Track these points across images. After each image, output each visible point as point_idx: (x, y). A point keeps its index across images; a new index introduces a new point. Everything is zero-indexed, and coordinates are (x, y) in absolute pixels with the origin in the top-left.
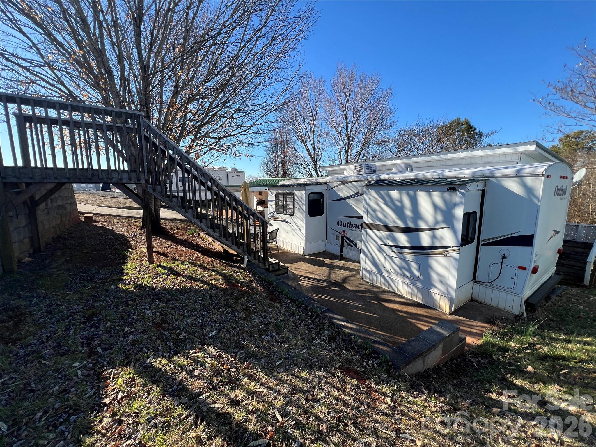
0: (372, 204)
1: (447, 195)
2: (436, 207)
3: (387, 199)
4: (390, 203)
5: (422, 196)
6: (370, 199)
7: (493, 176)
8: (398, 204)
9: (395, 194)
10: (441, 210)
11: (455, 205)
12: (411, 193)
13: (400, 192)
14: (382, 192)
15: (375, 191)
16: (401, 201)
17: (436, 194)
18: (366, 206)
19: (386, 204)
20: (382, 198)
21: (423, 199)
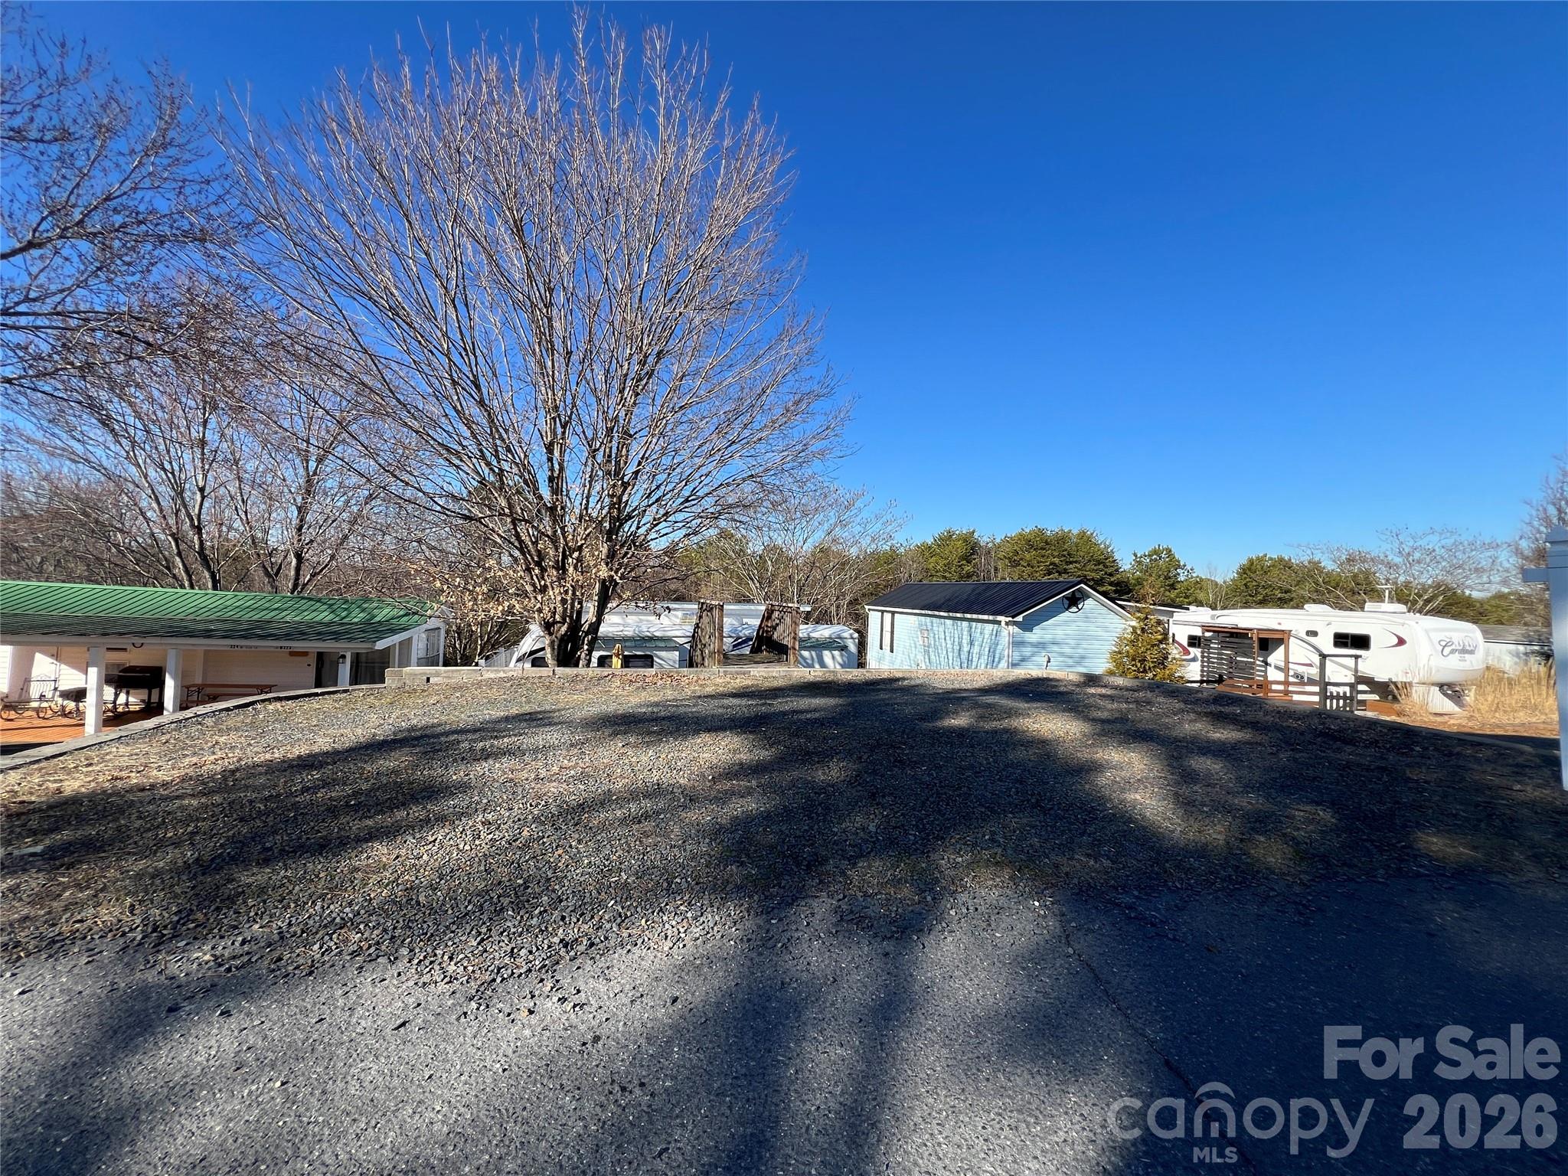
2: (835, 660)
5: (825, 654)
7: (840, 638)
8: (809, 661)
9: (806, 653)
12: (818, 652)
13: (809, 651)
16: (812, 659)
17: (834, 652)
21: (827, 655)
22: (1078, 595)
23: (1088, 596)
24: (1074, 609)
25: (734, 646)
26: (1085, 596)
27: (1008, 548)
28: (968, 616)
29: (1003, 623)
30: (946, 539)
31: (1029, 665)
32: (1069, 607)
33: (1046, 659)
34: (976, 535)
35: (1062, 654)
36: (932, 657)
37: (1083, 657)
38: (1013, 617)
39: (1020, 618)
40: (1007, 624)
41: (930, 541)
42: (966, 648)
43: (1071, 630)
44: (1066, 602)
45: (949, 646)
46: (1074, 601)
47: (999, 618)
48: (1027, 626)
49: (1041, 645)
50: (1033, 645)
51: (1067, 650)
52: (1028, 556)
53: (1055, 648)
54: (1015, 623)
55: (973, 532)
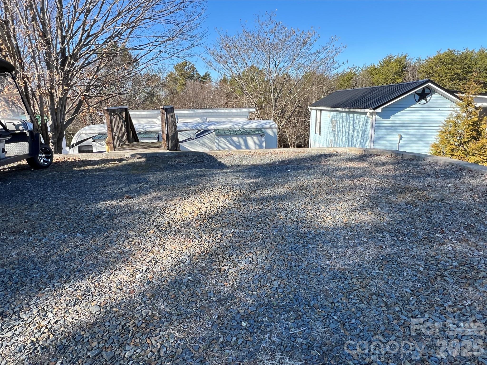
0: (222, 145)
1: (260, 138)
2: (255, 143)
3: (231, 141)
4: (233, 143)
5: (249, 139)
6: (220, 142)
7: (263, 128)
8: (238, 144)
9: (235, 139)
10: (258, 145)
11: (263, 142)
12: (244, 138)
13: (238, 137)
14: (227, 138)
15: (223, 138)
16: (239, 142)
17: (255, 138)
18: (218, 146)
19: (231, 144)
20: (228, 141)
21: (249, 140)
22: (427, 91)
23: (435, 91)
24: (423, 101)
25: (197, 136)
26: (432, 92)
27: (427, 65)
28: (352, 110)
29: (368, 114)
30: (387, 62)
31: (383, 142)
32: (419, 100)
33: (398, 138)
34: (407, 58)
35: (407, 134)
36: (336, 140)
37: (424, 135)
38: (374, 109)
39: (379, 110)
40: (371, 114)
41: (377, 64)
42: (351, 132)
43: (415, 117)
44: (417, 97)
45: (344, 130)
46: (423, 95)
47: (367, 110)
48: (385, 115)
49: (393, 129)
50: (386, 128)
51: (412, 131)
52: (439, 70)
53: (404, 130)
54: (377, 113)
55: (405, 57)
